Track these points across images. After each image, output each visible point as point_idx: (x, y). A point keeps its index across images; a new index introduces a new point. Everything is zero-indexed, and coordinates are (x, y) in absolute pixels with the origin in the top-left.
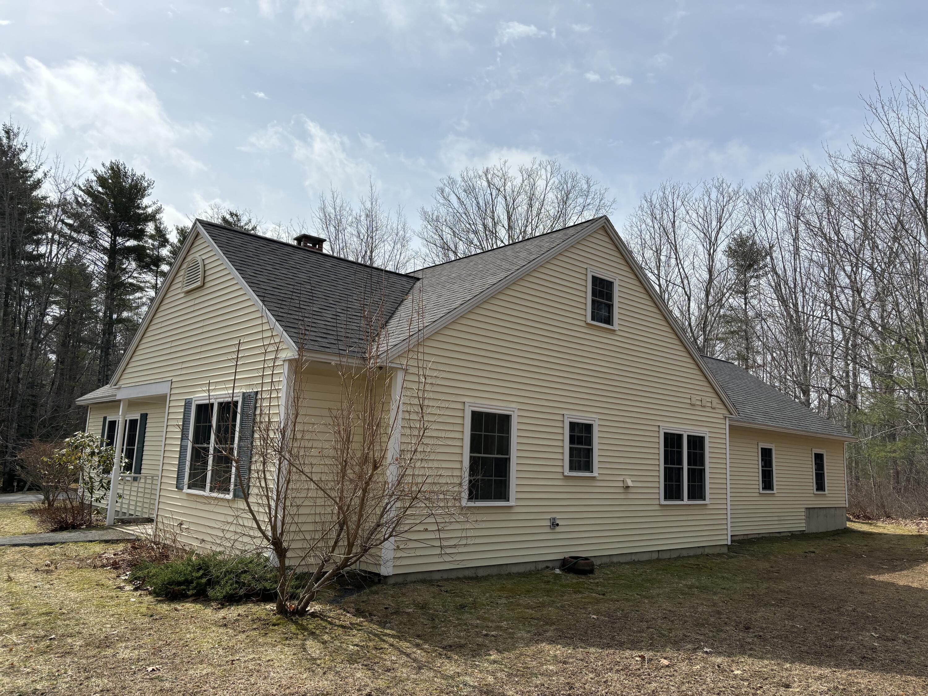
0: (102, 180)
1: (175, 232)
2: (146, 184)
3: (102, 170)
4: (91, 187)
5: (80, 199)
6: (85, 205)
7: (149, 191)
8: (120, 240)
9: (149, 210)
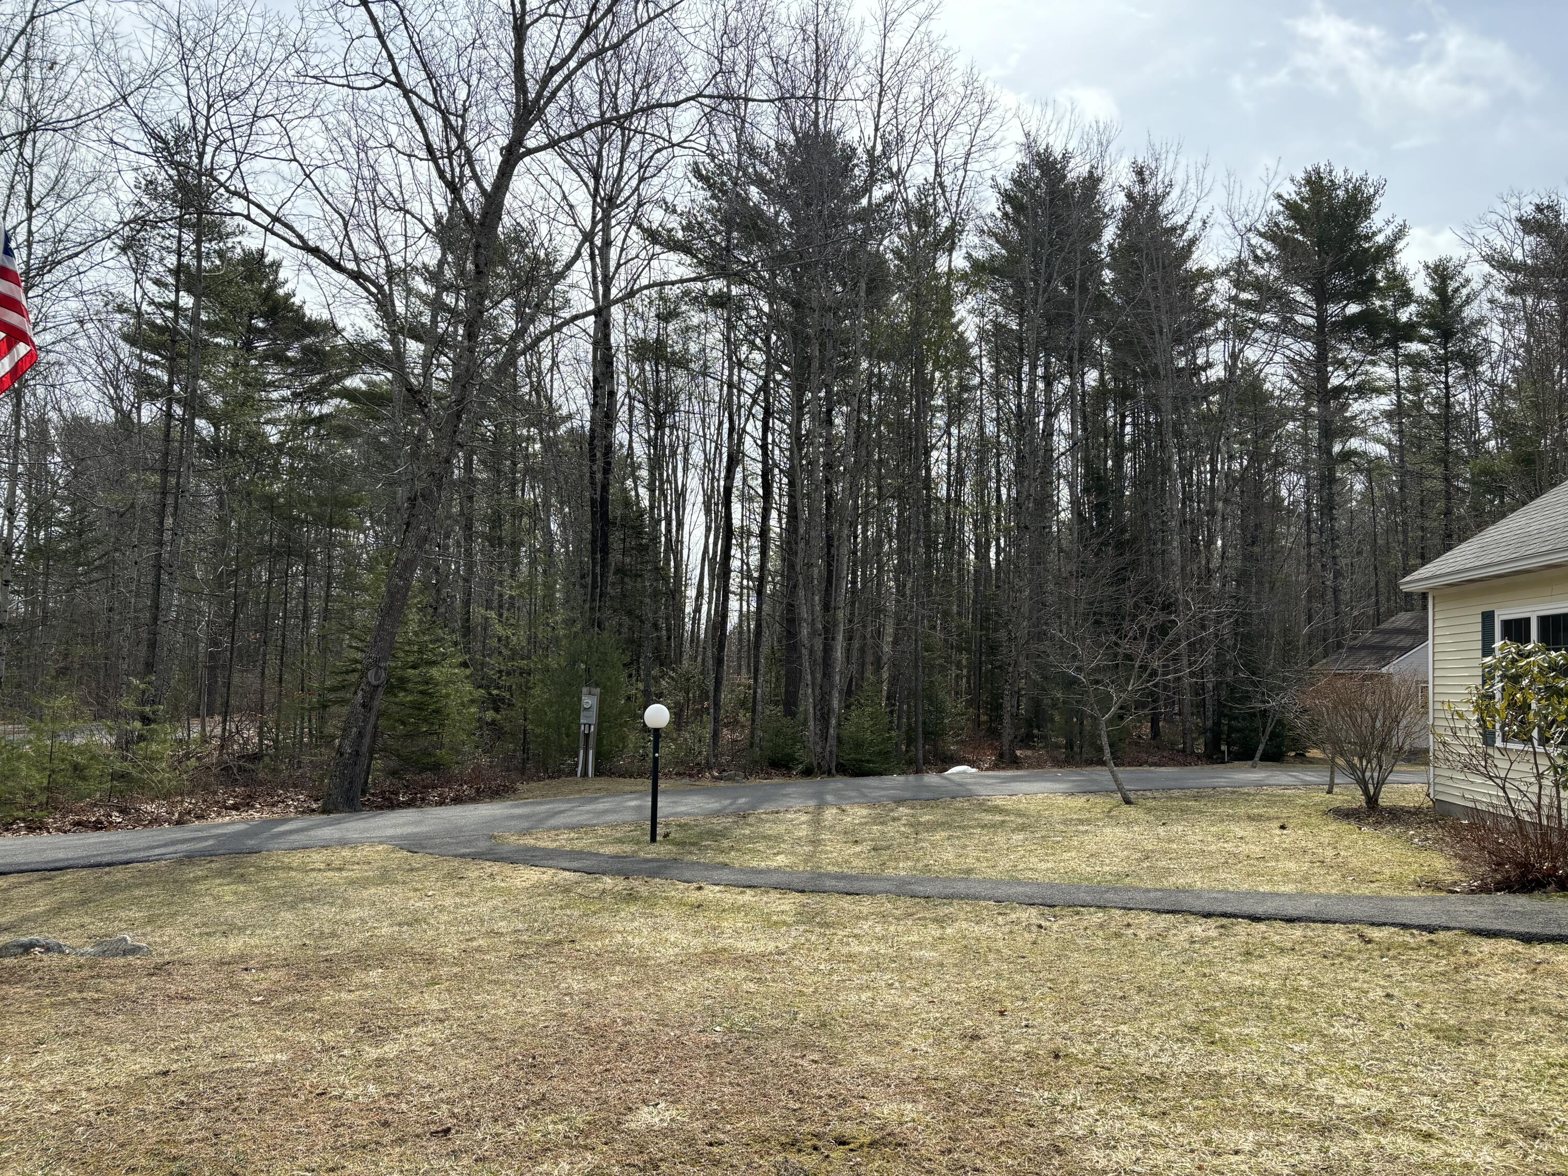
0: (1292, 208)
1: (1423, 273)
2: (1372, 191)
3: (1290, 191)
4: (1276, 224)
5: (1259, 252)
6: (1268, 260)
7: (1376, 203)
8: (1332, 309)
9: (1380, 239)
